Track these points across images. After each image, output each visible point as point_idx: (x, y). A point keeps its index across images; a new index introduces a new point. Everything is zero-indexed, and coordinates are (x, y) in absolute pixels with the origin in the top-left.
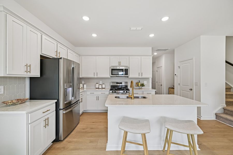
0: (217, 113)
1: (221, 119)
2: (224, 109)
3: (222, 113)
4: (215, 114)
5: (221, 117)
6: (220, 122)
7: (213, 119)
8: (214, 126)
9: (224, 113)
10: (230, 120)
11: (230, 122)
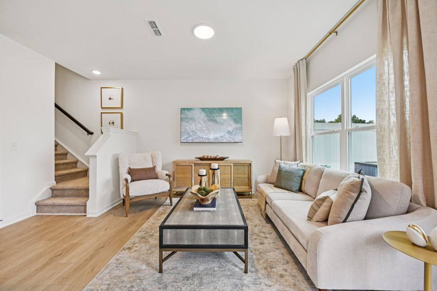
0: (38, 202)
1: (46, 208)
2: (53, 189)
3: (49, 198)
4: (36, 204)
5: (46, 205)
6: (42, 216)
7: (31, 215)
8: (29, 227)
9: (52, 197)
10: (58, 206)
11: (58, 208)
